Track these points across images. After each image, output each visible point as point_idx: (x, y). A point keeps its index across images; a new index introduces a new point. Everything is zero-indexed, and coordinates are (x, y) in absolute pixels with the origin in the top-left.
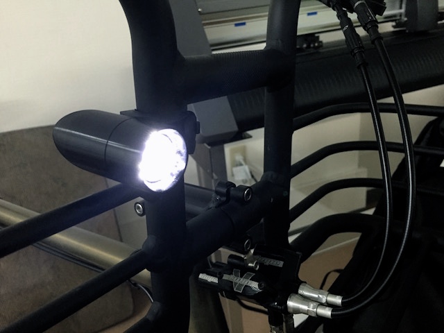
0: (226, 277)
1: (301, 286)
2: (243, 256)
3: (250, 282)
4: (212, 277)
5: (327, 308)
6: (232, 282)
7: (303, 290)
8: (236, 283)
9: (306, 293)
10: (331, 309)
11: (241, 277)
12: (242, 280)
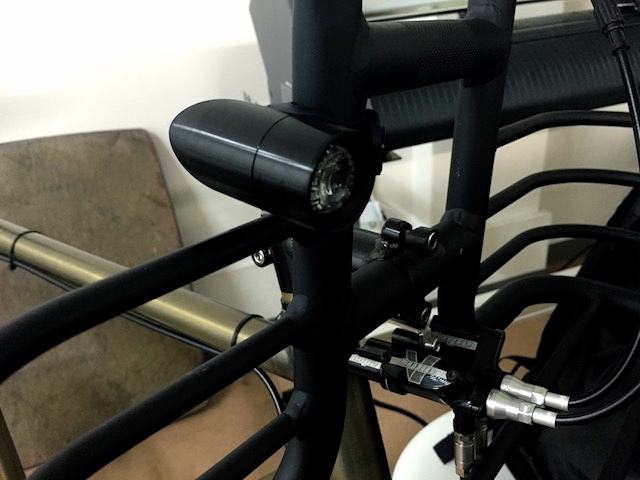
0: (394, 361)
1: (504, 380)
2: (416, 331)
3: (434, 369)
4: (367, 360)
5: (549, 413)
6: (404, 369)
7: (508, 384)
8: (411, 371)
9: (514, 390)
10: (555, 414)
11: (419, 361)
12: (420, 366)
